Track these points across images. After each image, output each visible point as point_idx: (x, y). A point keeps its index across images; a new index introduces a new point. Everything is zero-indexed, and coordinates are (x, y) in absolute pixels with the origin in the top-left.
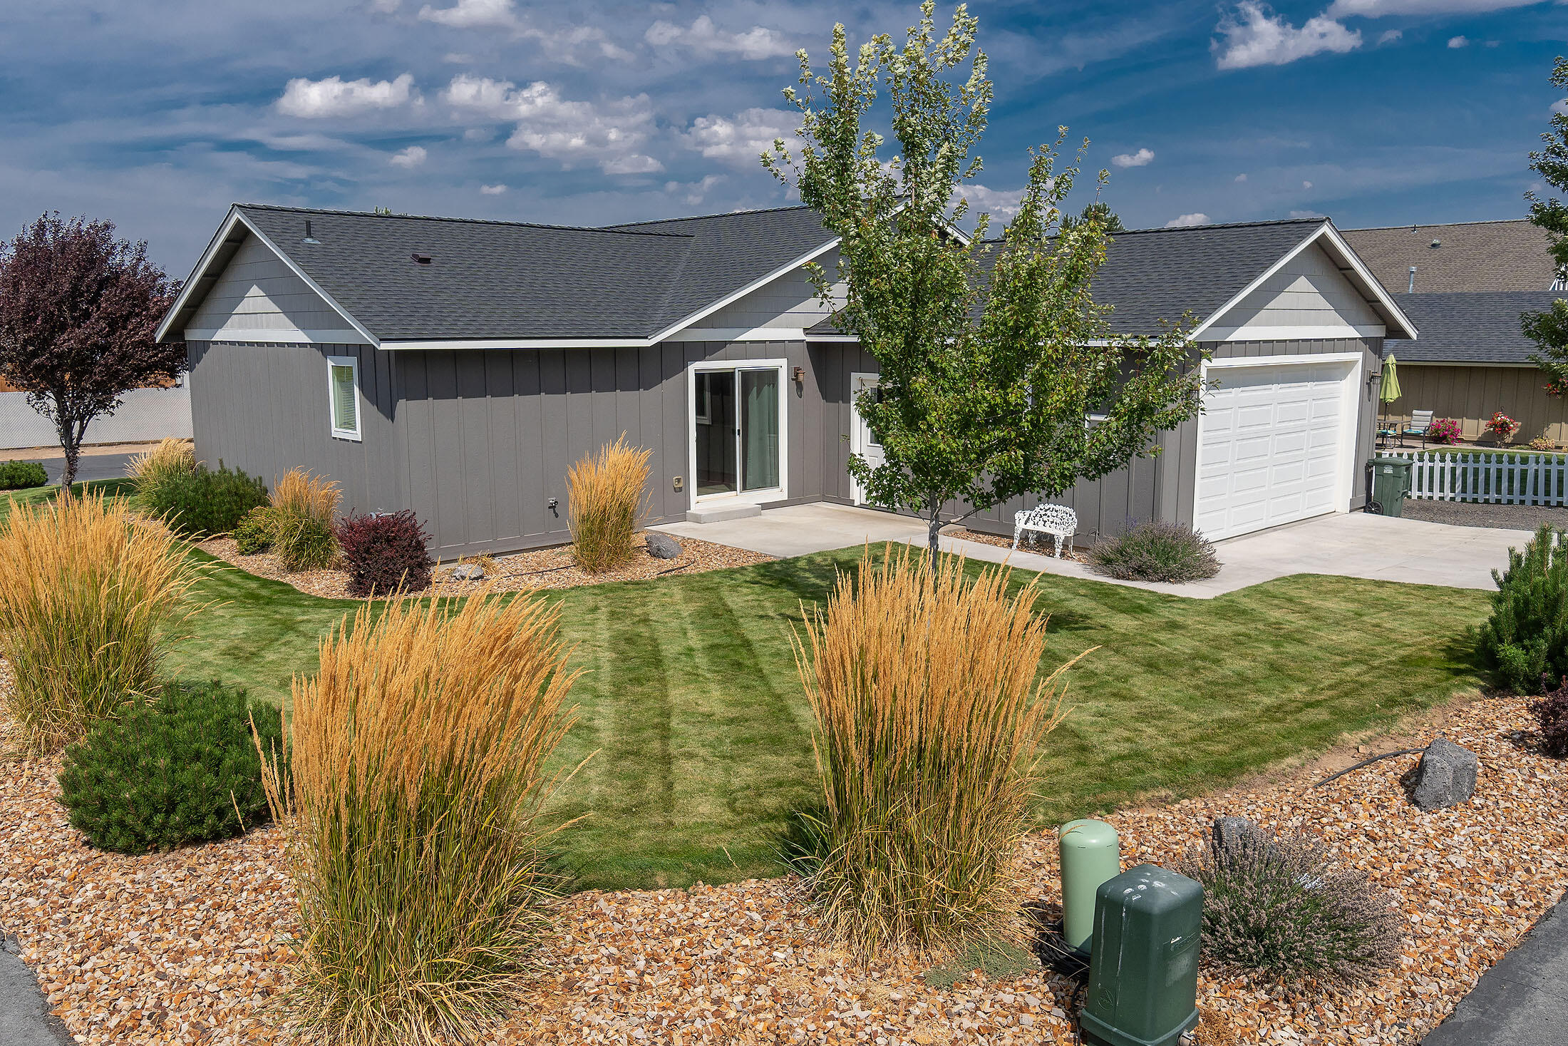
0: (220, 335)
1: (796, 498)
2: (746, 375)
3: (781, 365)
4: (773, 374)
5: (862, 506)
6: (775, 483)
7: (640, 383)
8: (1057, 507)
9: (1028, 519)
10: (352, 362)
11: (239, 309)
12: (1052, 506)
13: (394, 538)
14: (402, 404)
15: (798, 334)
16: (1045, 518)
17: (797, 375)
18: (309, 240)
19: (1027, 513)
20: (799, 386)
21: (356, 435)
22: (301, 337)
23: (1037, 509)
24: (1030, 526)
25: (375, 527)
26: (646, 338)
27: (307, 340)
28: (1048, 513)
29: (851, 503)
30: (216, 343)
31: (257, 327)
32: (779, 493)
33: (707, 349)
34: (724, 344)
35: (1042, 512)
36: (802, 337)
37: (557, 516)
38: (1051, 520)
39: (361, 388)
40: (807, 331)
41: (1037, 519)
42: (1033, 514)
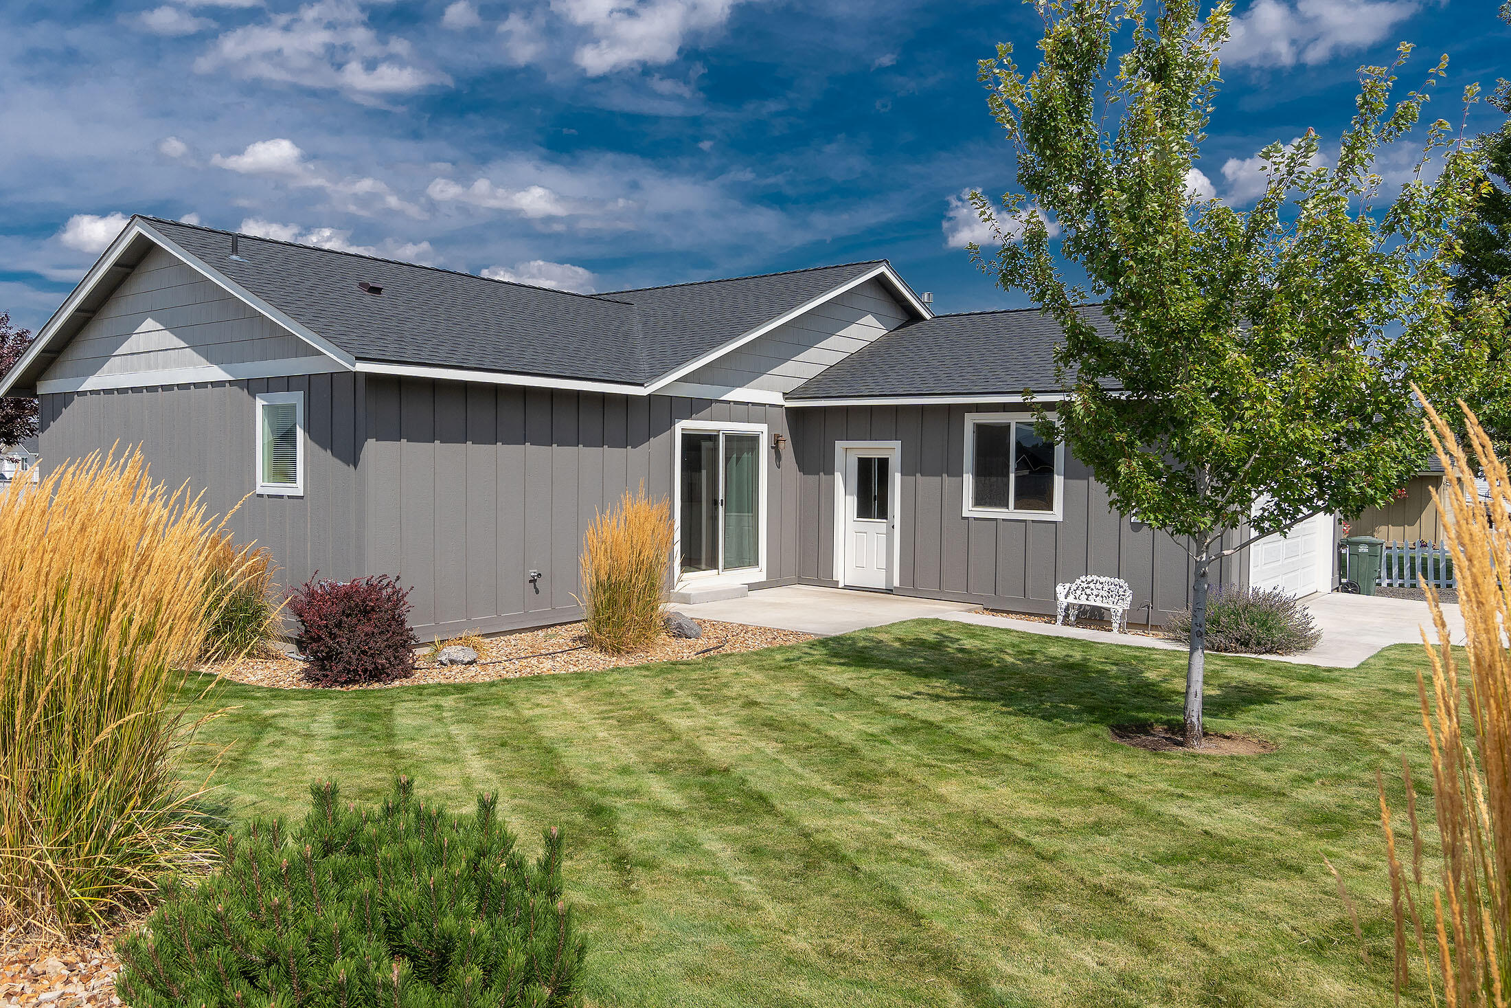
0: (92, 383)
1: (773, 582)
2: (730, 438)
3: (761, 429)
4: (754, 440)
6: (756, 563)
7: (628, 440)
8: (1102, 579)
9: (1068, 593)
10: (296, 399)
11: (123, 349)
12: (1095, 578)
13: (373, 609)
14: (372, 447)
15: (777, 399)
16: (1088, 591)
17: (777, 442)
18: (234, 257)
19: (1068, 585)
20: (778, 455)
21: (298, 488)
22: (216, 373)
23: (1078, 581)
24: (1071, 599)
25: (348, 595)
26: (642, 385)
27: (228, 377)
28: (1092, 585)
29: (835, 585)
30: (84, 393)
31: (149, 367)
32: (760, 574)
33: (693, 407)
34: (710, 402)
35: (1085, 585)
36: (781, 401)
37: (537, 592)
38: (1095, 592)
39: (308, 429)
40: (787, 396)
41: (1079, 592)
42: (1074, 587)
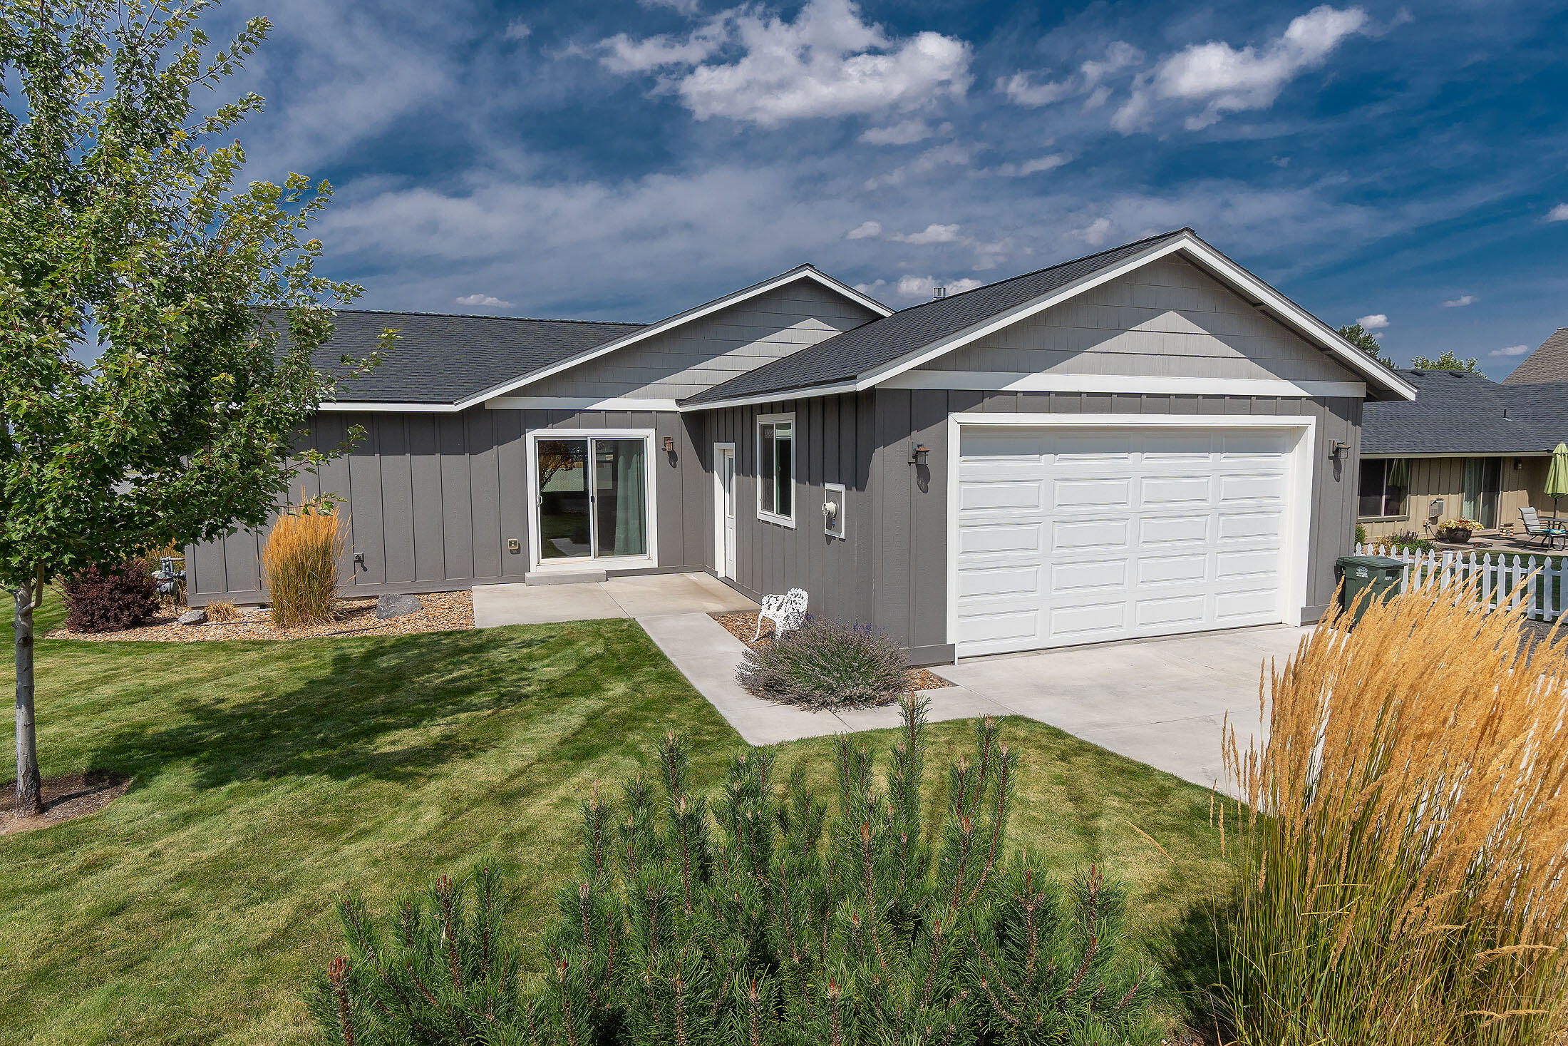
1: (665, 567)
2: (602, 444)
3: (647, 434)
4: (637, 444)
5: (727, 581)
6: (642, 550)
7: (465, 447)
9: (782, 604)
12: (800, 591)
15: (670, 405)
16: (794, 605)
17: (668, 445)
20: (673, 456)
23: (789, 594)
26: (452, 403)
28: (797, 599)
29: (714, 574)
32: (650, 559)
33: (550, 417)
34: (572, 412)
35: (793, 598)
36: (675, 407)
37: (365, 569)
40: (680, 402)
41: (789, 605)
42: (786, 598)
